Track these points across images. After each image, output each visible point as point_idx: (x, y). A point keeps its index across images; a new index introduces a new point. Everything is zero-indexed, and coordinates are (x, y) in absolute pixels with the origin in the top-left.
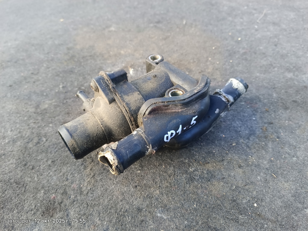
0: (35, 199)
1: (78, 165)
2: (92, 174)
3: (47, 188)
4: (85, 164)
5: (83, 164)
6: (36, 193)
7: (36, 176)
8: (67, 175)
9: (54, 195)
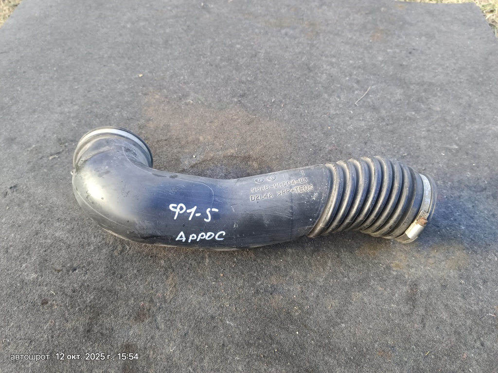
0: (127, 305)
1: (161, 274)
2: (174, 284)
3: (136, 297)
4: (166, 274)
5: (165, 274)
6: (128, 301)
7: (125, 284)
8: (152, 284)
9: (142, 302)
